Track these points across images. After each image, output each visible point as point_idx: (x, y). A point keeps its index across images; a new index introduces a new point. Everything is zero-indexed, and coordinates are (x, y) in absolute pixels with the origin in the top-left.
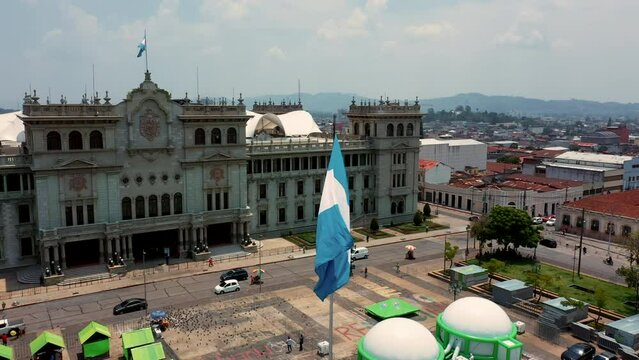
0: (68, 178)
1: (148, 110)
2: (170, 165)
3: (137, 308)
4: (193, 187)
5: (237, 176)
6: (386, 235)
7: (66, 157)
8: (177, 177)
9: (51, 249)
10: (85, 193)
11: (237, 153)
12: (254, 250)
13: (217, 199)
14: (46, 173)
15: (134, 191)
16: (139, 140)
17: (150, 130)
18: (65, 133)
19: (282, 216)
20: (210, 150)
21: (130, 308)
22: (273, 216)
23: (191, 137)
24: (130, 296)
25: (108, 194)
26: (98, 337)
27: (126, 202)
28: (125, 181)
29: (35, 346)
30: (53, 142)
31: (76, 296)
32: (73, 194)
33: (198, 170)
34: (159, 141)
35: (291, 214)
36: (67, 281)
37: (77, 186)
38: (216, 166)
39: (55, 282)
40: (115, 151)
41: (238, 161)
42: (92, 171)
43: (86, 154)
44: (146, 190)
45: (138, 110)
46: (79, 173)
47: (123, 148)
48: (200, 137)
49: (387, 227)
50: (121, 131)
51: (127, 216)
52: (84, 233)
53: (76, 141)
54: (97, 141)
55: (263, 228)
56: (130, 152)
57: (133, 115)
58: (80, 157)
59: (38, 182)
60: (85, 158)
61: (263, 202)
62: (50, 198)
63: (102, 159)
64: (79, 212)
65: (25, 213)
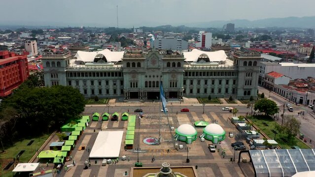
0: (131, 75)
1: (153, 57)
2: (159, 73)
3: (139, 112)
4: (166, 79)
5: (180, 78)
6: (234, 103)
7: (131, 69)
8: (161, 76)
9: (126, 93)
10: (136, 79)
11: (180, 70)
13: (173, 84)
14: (126, 73)
15: (148, 79)
16: (151, 66)
17: (154, 62)
18: (131, 63)
19: (198, 91)
20: (171, 69)
21: (138, 111)
22: (195, 91)
23: (166, 65)
24: (139, 108)
25: (141, 80)
26: (125, 116)
27: (146, 82)
28: (146, 76)
29: (113, 115)
30: (128, 65)
31: (129, 106)
32: (132, 79)
33: (168, 75)
34: (156, 66)
35: (202, 91)
36: (129, 102)
37: (134, 77)
38: (173, 73)
39: (126, 102)
40: (144, 68)
41: (181, 73)
42: (137, 73)
43: (136, 69)
44: (152, 79)
45: (150, 56)
46: (134, 73)
47: (146, 67)
48: (168, 65)
49: (239, 100)
50: (146, 62)
51: (146, 86)
52: (135, 90)
53: (134, 65)
54: (139, 65)
55: (191, 94)
56: (148, 69)
57: (149, 58)
58: (134, 69)
59: (124, 76)
60: (136, 70)
61: (191, 86)
62: (127, 79)
63: (141, 70)
64: (134, 84)
65: (122, 83)
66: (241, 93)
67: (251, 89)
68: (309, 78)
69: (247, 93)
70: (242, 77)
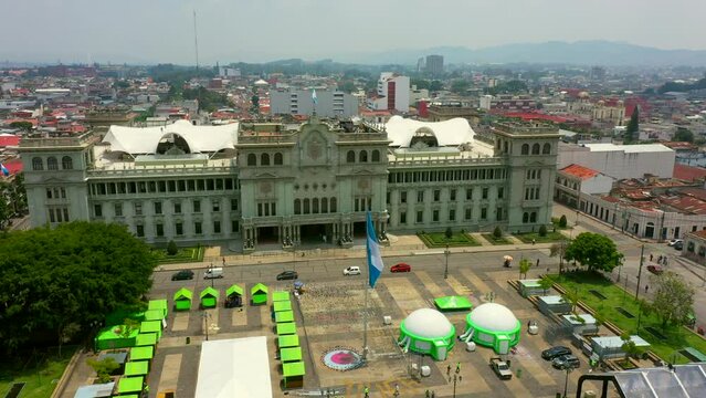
0: (260, 184)
1: (314, 139)
2: (329, 178)
3: (291, 278)
4: (345, 194)
5: (379, 188)
7: (259, 170)
8: (333, 186)
9: (248, 231)
10: (270, 195)
11: (379, 169)
12: (387, 244)
13: (363, 203)
14: (247, 180)
15: (302, 194)
16: (306, 159)
17: (315, 152)
18: (258, 154)
19: (420, 218)
20: (358, 166)
21: (287, 277)
22: (411, 218)
23: (344, 157)
24: (289, 269)
25: (285, 197)
26: (260, 292)
27: (297, 202)
28: (297, 187)
29: (229, 292)
30: (252, 160)
31: (260, 264)
32: (262, 195)
33: (349, 181)
34: (321, 160)
35: (427, 217)
36: (259, 253)
37: (266, 189)
38: (363, 179)
39: (249, 252)
40: (290, 167)
41: (380, 176)
42: (275, 180)
43: (272, 169)
44: (311, 194)
45: (306, 138)
46: (266, 182)
47: (296, 164)
48: (351, 157)
49: (513, 234)
50: (295, 153)
51: (297, 212)
52: (268, 222)
53: (265, 160)
54: (279, 160)
55: (403, 225)
56: (301, 168)
57: (303, 141)
58: (266, 171)
60: (271, 171)
61: (404, 205)
62: (249, 196)
63: (283, 173)
64: (266, 208)
65: (235, 205)
66: (515, 217)
67: (538, 208)
68: (647, 176)
69: (530, 217)
70: (518, 182)
